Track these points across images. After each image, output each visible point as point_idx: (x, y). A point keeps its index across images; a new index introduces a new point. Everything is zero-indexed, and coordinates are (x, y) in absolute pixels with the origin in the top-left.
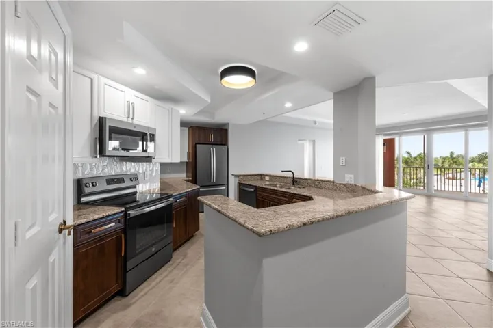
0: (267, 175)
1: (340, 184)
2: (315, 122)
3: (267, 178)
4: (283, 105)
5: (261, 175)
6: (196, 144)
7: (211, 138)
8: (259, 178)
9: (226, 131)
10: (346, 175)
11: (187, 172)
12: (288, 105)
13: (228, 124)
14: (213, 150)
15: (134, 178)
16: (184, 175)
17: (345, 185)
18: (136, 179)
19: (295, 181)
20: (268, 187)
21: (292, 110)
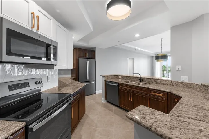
0: (120, 76)
1: (177, 82)
2: (135, 49)
3: (120, 77)
4: (134, 35)
5: (116, 76)
6: (78, 58)
7: (87, 55)
8: (115, 77)
9: (94, 52)
10: (182, 77)
11: (72, 74)
12: (137, 35)
13: (96, 48)
14: (88, 62)
15: (39, 82)
16: (70, 76)
17: (182, 83)
18: (41, 82)
19: (141, 79)
20: (125, 83)
21: (140, 38)
